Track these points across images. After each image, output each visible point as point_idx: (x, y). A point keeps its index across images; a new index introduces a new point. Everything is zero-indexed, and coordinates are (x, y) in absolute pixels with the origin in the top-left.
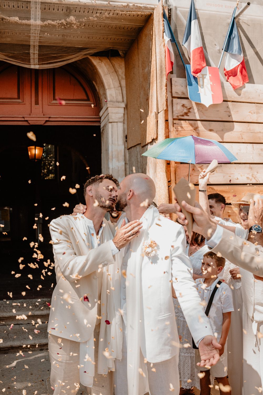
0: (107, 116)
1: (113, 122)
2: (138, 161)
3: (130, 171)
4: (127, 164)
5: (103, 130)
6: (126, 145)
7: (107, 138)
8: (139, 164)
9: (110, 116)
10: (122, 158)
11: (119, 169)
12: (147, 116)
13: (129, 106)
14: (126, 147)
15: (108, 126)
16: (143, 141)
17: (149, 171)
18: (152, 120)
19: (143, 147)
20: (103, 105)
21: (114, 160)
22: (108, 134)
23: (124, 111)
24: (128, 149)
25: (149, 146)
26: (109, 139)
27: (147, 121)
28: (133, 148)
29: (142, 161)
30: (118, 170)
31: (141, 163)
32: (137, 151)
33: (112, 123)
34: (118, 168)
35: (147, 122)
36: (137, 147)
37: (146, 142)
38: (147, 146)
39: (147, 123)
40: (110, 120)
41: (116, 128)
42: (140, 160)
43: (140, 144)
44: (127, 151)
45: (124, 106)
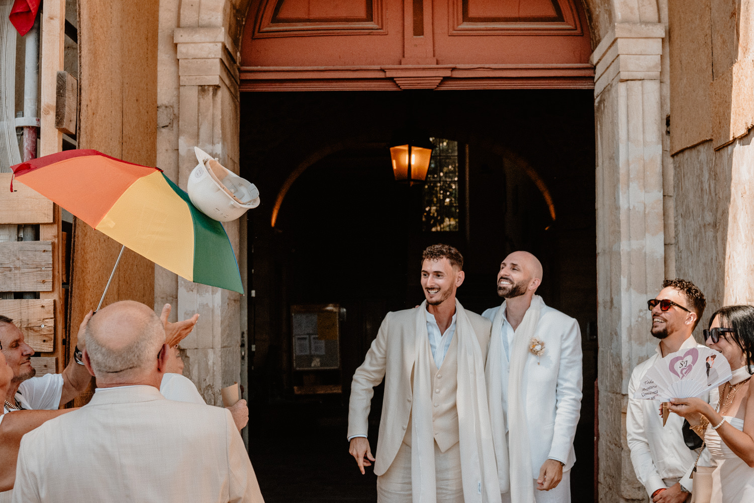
0: (613, 61)
1: (630, 78)
2: (702, 190)
3: (677, 216)
4: (671, 196)
5: (600, 102)
6: (668, 142)
7: (614, 124)
8: (706, 197)
9: (622, 64)
10: (654, 179)
11: (646, 212)
12: (732, 64)
13: (675, 34)
14: (668, 150)
15: (617, 91)
16: (720, 133)
17: (735, 218)
18: (749, 72)
19: (718, 150)
20: (601, 33)
21: (634, 185)
22: (618, 114)
23: (663, 47)
24: (673, 156)
25: (738, 147)
26: (620, 125)
27: (731, 75)
28: (687, 153)
29: (715, 191)
30: (645, 214)
31: (713, 194)
32: (700, 162)
33: (629, 82)
34: (645, 208)
35: (732, 78)
36: (701, 148)
37: (729, 137)
38: (730, 147)
39: (731, 82)
40: (624, 75)
41: (641, 97)
42: (710, 184)
43: (711, 140)
44: (671, 160)
45: (663, 35)
